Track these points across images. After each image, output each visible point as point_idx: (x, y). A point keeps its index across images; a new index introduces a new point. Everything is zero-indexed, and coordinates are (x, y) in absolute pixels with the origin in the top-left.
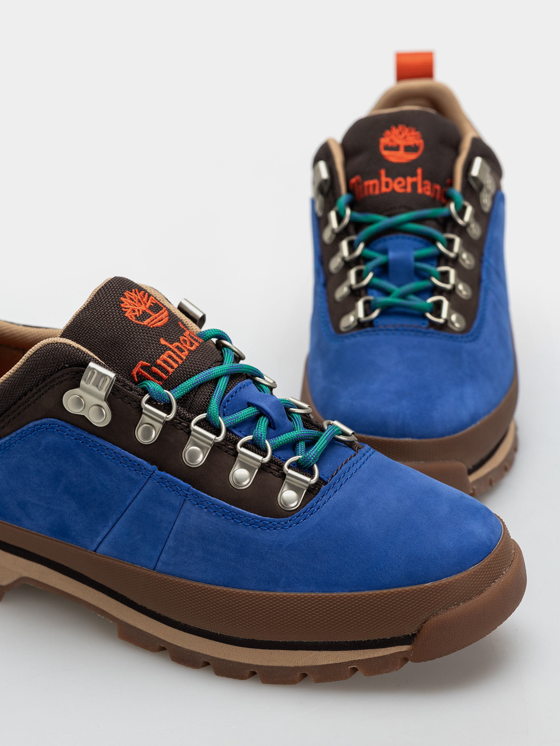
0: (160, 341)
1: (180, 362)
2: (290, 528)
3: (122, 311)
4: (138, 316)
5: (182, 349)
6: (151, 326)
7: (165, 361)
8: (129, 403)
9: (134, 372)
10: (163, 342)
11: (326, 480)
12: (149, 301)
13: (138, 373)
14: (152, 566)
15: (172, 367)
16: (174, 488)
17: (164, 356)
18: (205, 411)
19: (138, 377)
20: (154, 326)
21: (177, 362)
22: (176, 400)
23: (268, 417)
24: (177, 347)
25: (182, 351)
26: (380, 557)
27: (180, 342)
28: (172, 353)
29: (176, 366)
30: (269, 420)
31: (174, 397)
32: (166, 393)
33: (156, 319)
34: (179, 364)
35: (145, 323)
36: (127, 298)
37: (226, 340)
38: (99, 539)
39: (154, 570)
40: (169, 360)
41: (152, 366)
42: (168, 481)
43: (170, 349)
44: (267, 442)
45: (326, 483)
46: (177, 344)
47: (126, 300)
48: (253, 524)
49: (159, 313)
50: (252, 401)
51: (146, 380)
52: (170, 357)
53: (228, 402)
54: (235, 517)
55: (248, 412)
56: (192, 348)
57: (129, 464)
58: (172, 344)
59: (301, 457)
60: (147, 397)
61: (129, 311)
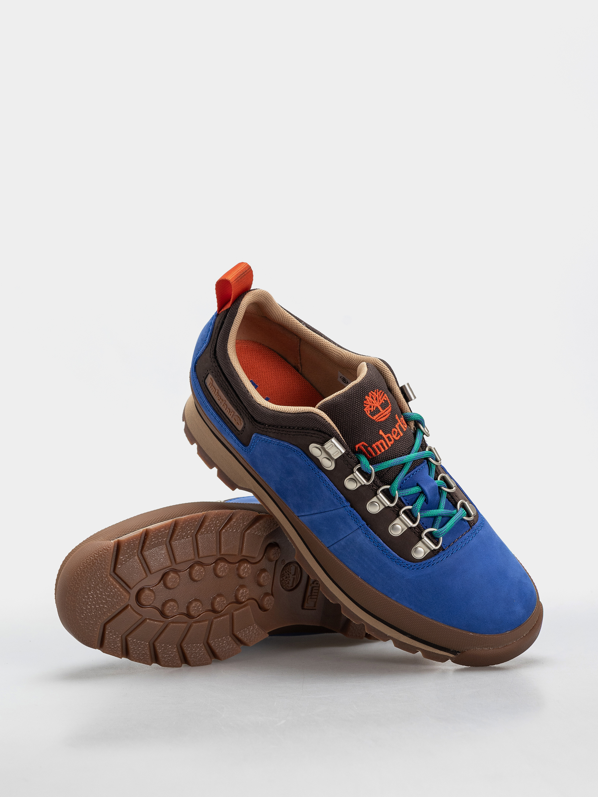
0: (379, 432)
1: (387, 448)
2: (412, 570)
3: (364, 406)
4: (372, 411)
5: (391, 439)
6: (377, 421)
7: (377, 446)
8: (347, 465)
9: (357, 446)
10: (381, 432)
11: (444, 548)
12: (383, 399)
13: (359, 447)
14: (328, 546)
15: (380, 451)
16: (356, 519)
17: (378, 443)
18: (390, 484)
19: (358, 449)
20: (379, 420)
21: (384, 448)
22: (375, 472)
23: (425, 496)
24: (388, 438)
25: (390, 440)
26: (456, 608)
27: (391, 434)
28: (383, 442)
29: (383, 451)
30: (426, 498)
31: (375, 470)
32: (370, 467)
33: (382, 414)
34: (385, 450)
35: (374, 418)
36: (369, 397)
37: (422, 424)
38: (303, 514)
39: (328, 548)
40: (380, 446)
41: (368, 447)
42: (353, 514)
43: (384, 438)
44: (419, 513)
45: (444, 550)
46: (390, 435)
47: (368, 397)
48: (392, 559)
49: (385, 410)
50: (420, 483)
51: (361, 454)
52: (382, 444)
53: (405, 480)
54: (384, 551)
55: (416, 489)
56: (397, 438)
57: (335, 494)
58: (386, 434)
59: (436, 530)
60: (358, 466)
61: (368, 406)
